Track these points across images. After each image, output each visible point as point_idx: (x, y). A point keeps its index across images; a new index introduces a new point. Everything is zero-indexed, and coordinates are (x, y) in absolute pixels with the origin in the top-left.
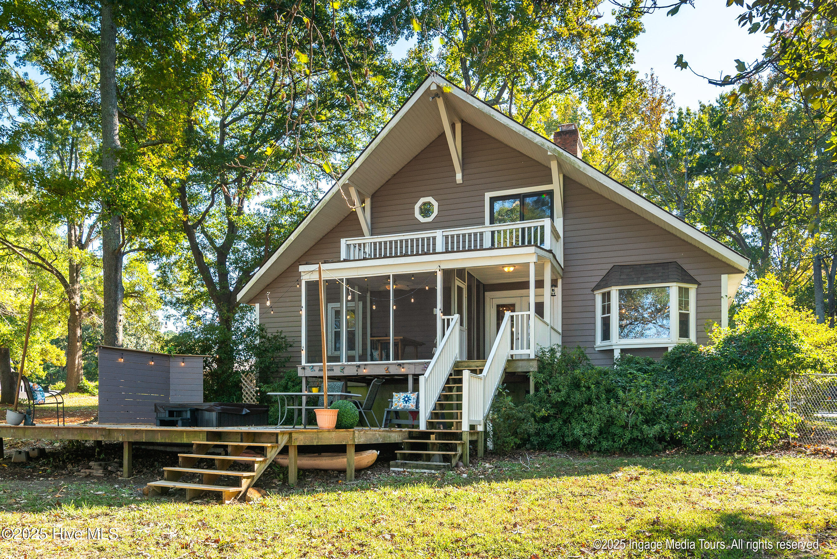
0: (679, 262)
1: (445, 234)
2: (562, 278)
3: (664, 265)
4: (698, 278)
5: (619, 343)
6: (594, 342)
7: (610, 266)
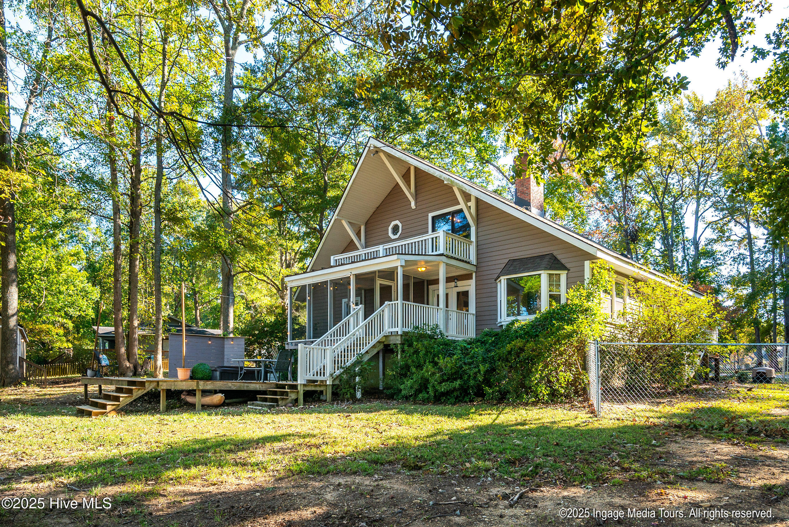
0: (555, 253)
1: (385, 247)
2: (476, 272)
3: (542, 257)
4: (568, 266)
5: (507, 320)
6: (497, 319)
7: (506, 261)
